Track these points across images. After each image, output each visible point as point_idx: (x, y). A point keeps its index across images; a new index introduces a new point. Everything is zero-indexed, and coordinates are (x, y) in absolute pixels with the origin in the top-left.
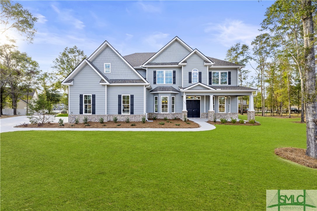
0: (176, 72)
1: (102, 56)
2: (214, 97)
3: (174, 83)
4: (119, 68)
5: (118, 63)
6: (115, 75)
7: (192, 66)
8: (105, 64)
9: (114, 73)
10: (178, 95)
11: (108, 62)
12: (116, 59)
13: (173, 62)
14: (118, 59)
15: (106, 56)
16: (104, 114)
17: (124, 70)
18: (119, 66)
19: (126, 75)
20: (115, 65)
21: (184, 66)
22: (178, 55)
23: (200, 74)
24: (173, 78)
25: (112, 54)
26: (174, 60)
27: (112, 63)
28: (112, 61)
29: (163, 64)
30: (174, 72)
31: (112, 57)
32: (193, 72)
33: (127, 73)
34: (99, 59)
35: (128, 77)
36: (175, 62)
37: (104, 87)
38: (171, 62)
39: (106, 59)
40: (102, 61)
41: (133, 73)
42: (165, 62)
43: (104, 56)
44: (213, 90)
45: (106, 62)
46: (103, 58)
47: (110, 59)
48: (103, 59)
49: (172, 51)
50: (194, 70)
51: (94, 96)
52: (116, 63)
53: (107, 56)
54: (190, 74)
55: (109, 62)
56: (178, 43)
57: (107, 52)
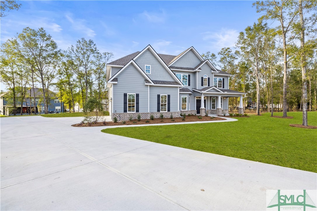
0: (190, 76)
1: (143, 58)
2: (222, 97)
3: (189, 85)
4: (158, 70)
5: (157, 66)
6: (155, 77)
7: (204, 72)
8: (146, 65)
9: (153, 75)
10: (192, 95)
11: (148, 64)
12: (155, 62)
13: (188, 67)
14: (157, 62)
15: (146, 58)
16: (147, 112)
17: (162, 72)
18: (158, 69)
19: (164, 77)
20: (155, 67)
21: (198, 72)
22: (192, 62)
23: (209, 79)
24: (188, 81)
25: (152, 57)
26: (189, 66)
27: (152, 65)
28: (152, 64)
29: (182, 68)
30: (189, 76)
31: (152, 60)
32: (204, 77)
33: (165, 76)
34: (140, 61)
35: (166, 79)
36: (190, 67)
37: (147, 87)
38: (186, 67)
39: (147, 61)
40: (142, 63)
41: (170, 76)
42: (182, 67)
43: (145, 58)
44: (222, 92)
45: (146, 64)
46: (144, 59)
47: (150, 62)
48: (144, 61)
49: (187, 58)
50: (205, 76)
51: (138, 95)
52: (155, 66)
53: (148, 58)
54: (202, 78)
55: (150, 64)
56: (192, 52)
57: (148, 55)
